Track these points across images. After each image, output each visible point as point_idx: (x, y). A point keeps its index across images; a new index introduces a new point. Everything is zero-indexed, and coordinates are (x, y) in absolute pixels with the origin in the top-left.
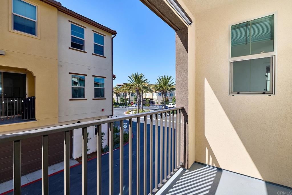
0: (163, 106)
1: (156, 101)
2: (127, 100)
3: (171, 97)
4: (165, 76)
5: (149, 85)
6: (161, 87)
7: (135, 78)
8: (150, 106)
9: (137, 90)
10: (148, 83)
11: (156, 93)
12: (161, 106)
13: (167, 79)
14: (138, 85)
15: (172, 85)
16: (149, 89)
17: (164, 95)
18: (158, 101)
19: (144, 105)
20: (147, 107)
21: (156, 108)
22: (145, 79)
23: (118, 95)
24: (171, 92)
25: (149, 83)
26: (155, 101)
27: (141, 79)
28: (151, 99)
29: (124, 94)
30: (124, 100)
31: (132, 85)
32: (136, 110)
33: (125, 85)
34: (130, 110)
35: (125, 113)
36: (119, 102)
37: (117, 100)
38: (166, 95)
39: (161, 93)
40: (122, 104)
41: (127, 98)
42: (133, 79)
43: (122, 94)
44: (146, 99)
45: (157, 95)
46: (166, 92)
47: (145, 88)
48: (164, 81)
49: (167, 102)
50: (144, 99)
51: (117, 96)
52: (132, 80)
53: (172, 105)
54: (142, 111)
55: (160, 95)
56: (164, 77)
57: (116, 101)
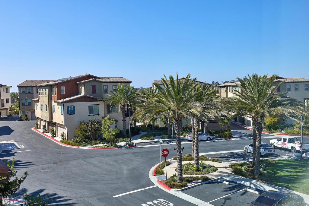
8: (230, 137)
26: (249, 119)
35: (151, 172)
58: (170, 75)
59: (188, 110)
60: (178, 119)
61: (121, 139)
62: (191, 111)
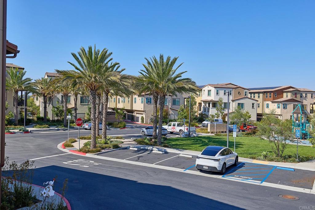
0: (156, 128)
1: (140, 116)
2: (69, 111)
3: (175, 107)
4: (161, 57)
5: (124, 78)
6: (152, 83)
7: (89, 59)
8: (124, 127)
9: (92, 89)
10: (120, 72)
11: (140, 98)
12: (152, 128)
13: (167, 64)
14: (95, 78)
15: (177, 79)
16: (122, 87)
17: (158, 102)
18: (144, 116)
19: (110, 124)
20: (119, 129)
21: (139, 132)
22: (114, 62)
23: (47, 99)
24: (176, 96)
25: (123, 73)
26: (137, 115)
27: (103, 62)
28: (128, 111)
29: (62, 96)
30: (62, 111)
31: (81, 77)
32: (90, 139)
33: (62, 76)
34: (76, 137)
35: (60, 146)
36: (50, 116)
37: (46, 113)
38: (163, 104)
39: (152, 97)
40: (58, 121)
41: (70, 106)
42: (82, 62)
43: (59, 96)
44: (117, 112)
45: (142, 102)
46: (164, 96)
47: (113, 84)
48: (161, 68)
49: (166, 119)
50: (113, 109)
51: (45, 103)
52: (79, 62)
53: (178, 125)
54: (103, 140)
55: (149, 101)
56: (158, 59)
57: (42, 115)
58: (90, 45)
59: (106, 78)
60: (94, 89)
61: (13, 126)
62: (109, 79)
